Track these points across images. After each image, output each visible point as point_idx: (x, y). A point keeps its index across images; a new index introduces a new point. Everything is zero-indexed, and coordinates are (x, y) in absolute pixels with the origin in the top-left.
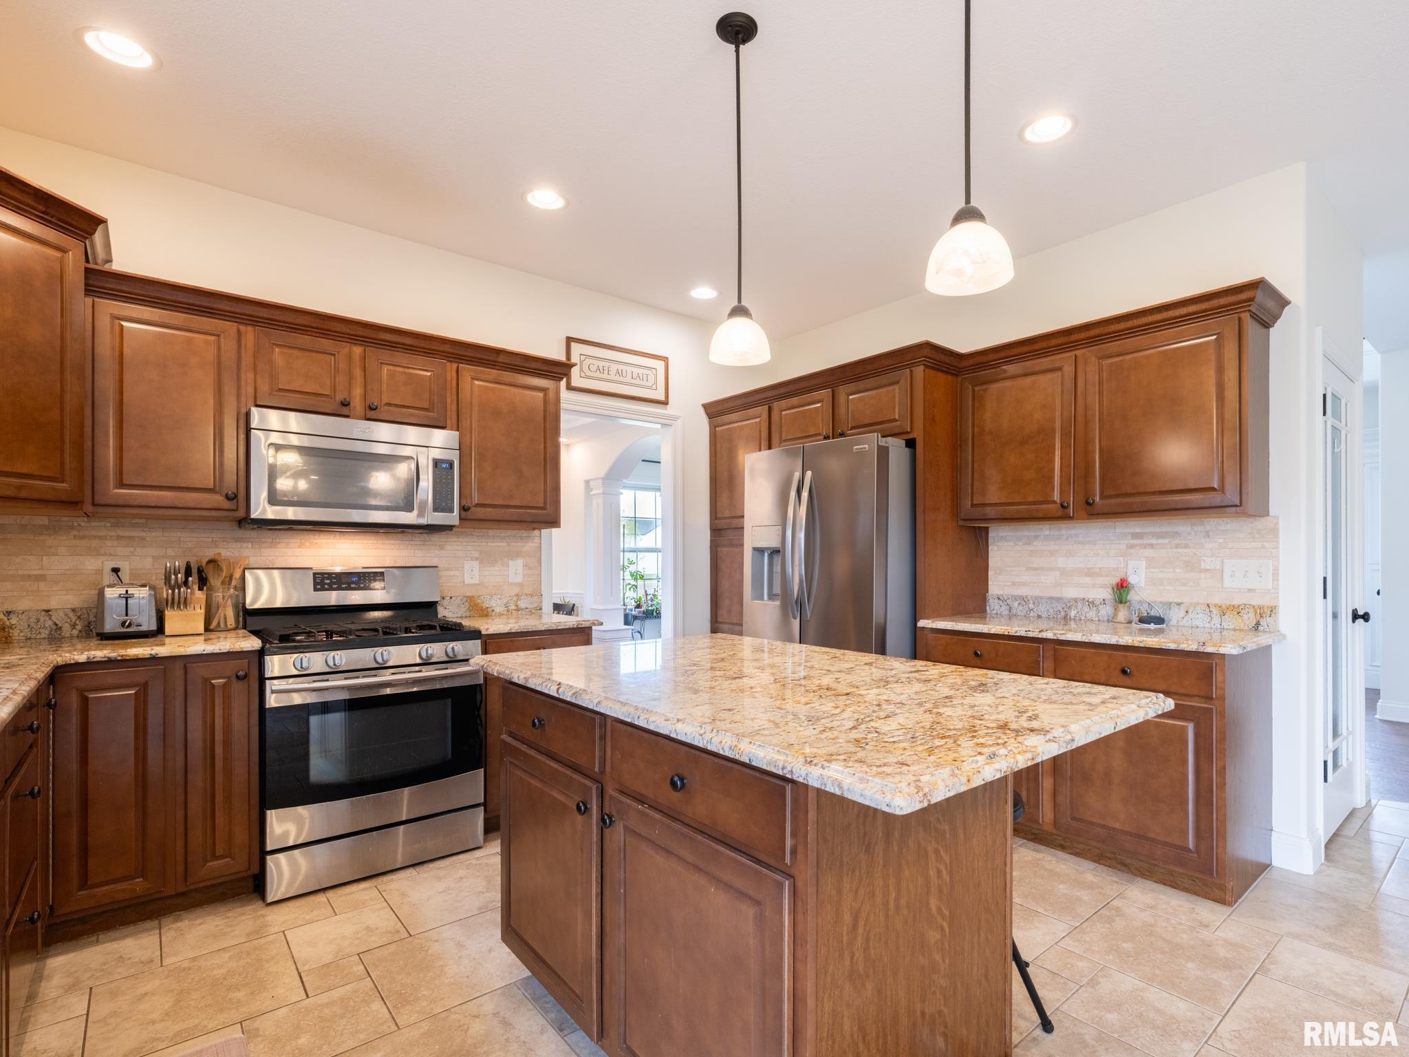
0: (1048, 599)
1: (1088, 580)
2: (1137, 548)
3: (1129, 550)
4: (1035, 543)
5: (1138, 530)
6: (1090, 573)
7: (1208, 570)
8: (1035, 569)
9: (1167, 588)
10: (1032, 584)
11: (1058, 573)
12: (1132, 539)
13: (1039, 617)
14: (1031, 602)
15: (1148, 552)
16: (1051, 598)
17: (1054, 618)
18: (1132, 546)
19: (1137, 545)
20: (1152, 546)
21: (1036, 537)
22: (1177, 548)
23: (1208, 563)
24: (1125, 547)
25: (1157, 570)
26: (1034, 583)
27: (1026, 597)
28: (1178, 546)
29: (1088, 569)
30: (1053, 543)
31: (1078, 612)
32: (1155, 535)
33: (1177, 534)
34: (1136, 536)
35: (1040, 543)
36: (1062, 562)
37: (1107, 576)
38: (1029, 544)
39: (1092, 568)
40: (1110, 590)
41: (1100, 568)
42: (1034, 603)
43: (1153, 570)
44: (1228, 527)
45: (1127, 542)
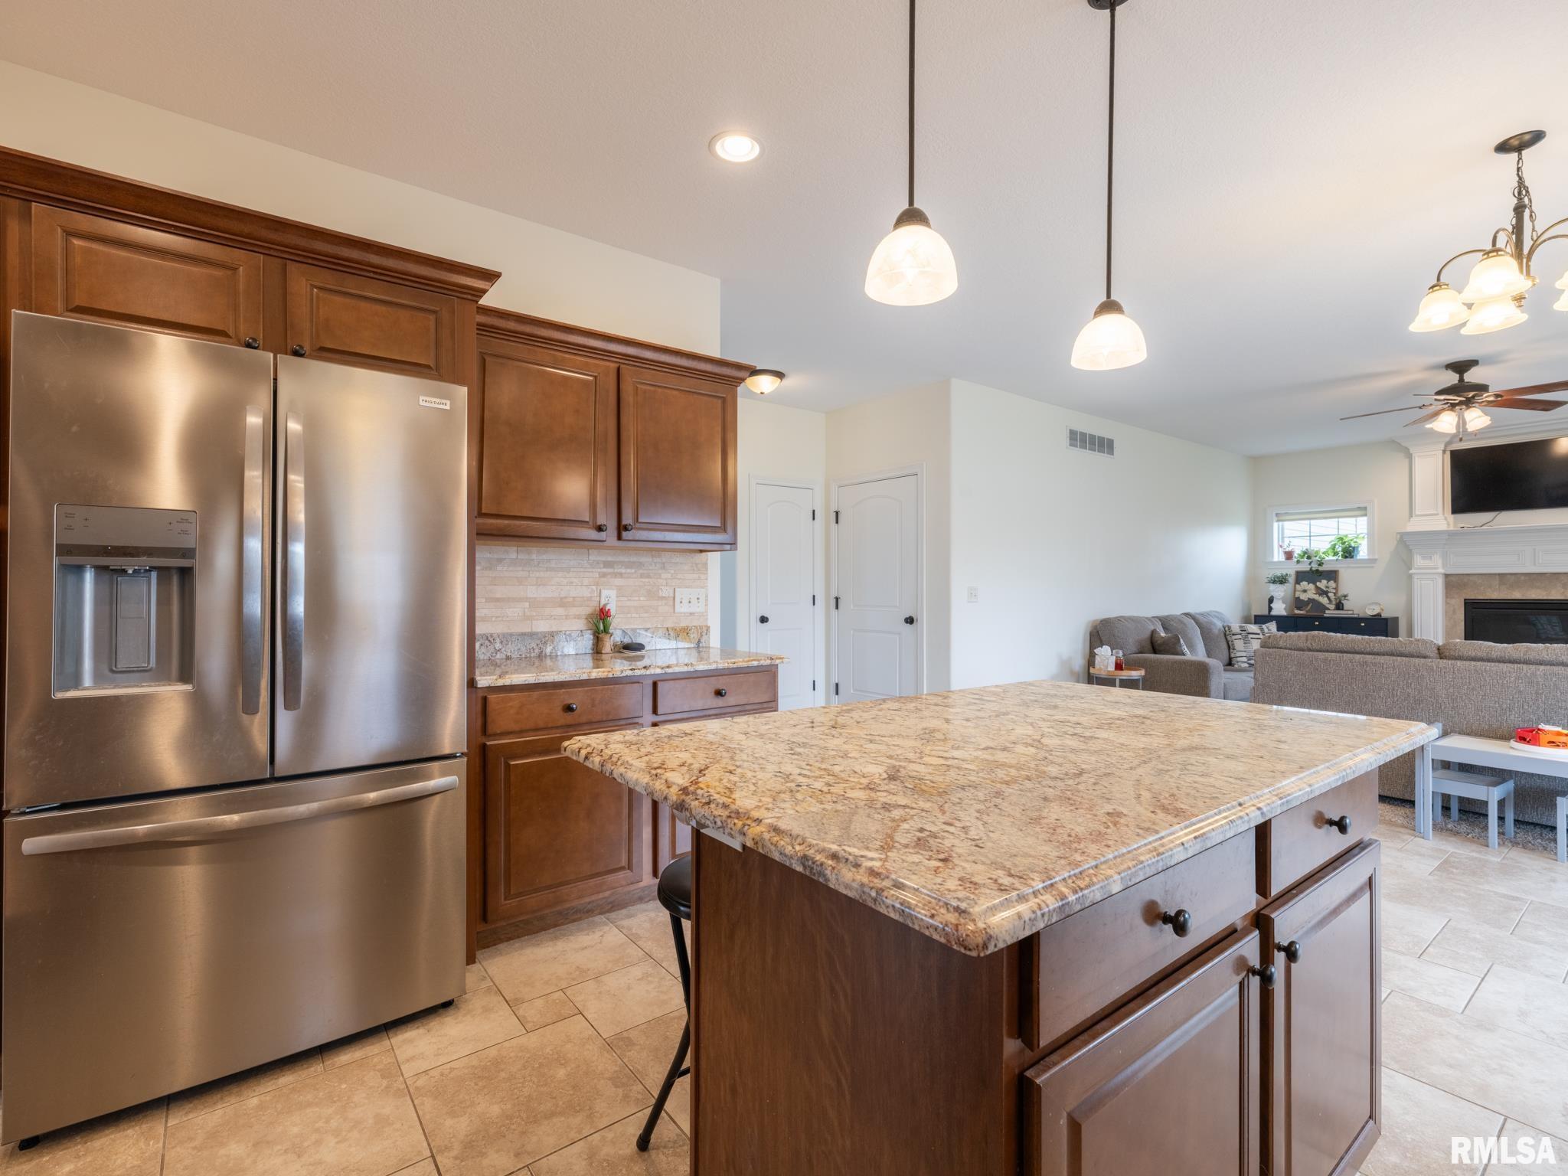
0: (519, 635)
1: (560, 611)
2: (609, 576)
3: (603, 579)
4: (499, 568)
5: (610, 559)
6: (562, 603)
7: (664, 597)
8: (498, 600)
9: (633, 615)
10: (494, 619)
11: (527, 605)
12: (604, 567)
13: (508, 658)
14: (498, 641)
15: (618, 581)
16: (523, 634)
17: (526, 658)
18: (604, 575)
19: (609, 574)
20: (621, 575)
21: (500, 561)
22: (641, 577)
23: (666, 592)
24: (598, 576)
25: (626, 599)
26: (497, 617)
27: (492, 636)
28: (642, 576)
29: (561, 599)
30: (521, 568)
31: (554, 648)
32: (622, 563)
33: (641, 565)
34: (607, 564)
35: (505, 569)
36: (532, 592)
37: (581, 606)
38: (491, 569)
39: (566, 598)
40: (585, 621)
41: (574, 597)
42: (501, 642)
43: (622, 599)
44: (678, 560)
45: (599, 570)
